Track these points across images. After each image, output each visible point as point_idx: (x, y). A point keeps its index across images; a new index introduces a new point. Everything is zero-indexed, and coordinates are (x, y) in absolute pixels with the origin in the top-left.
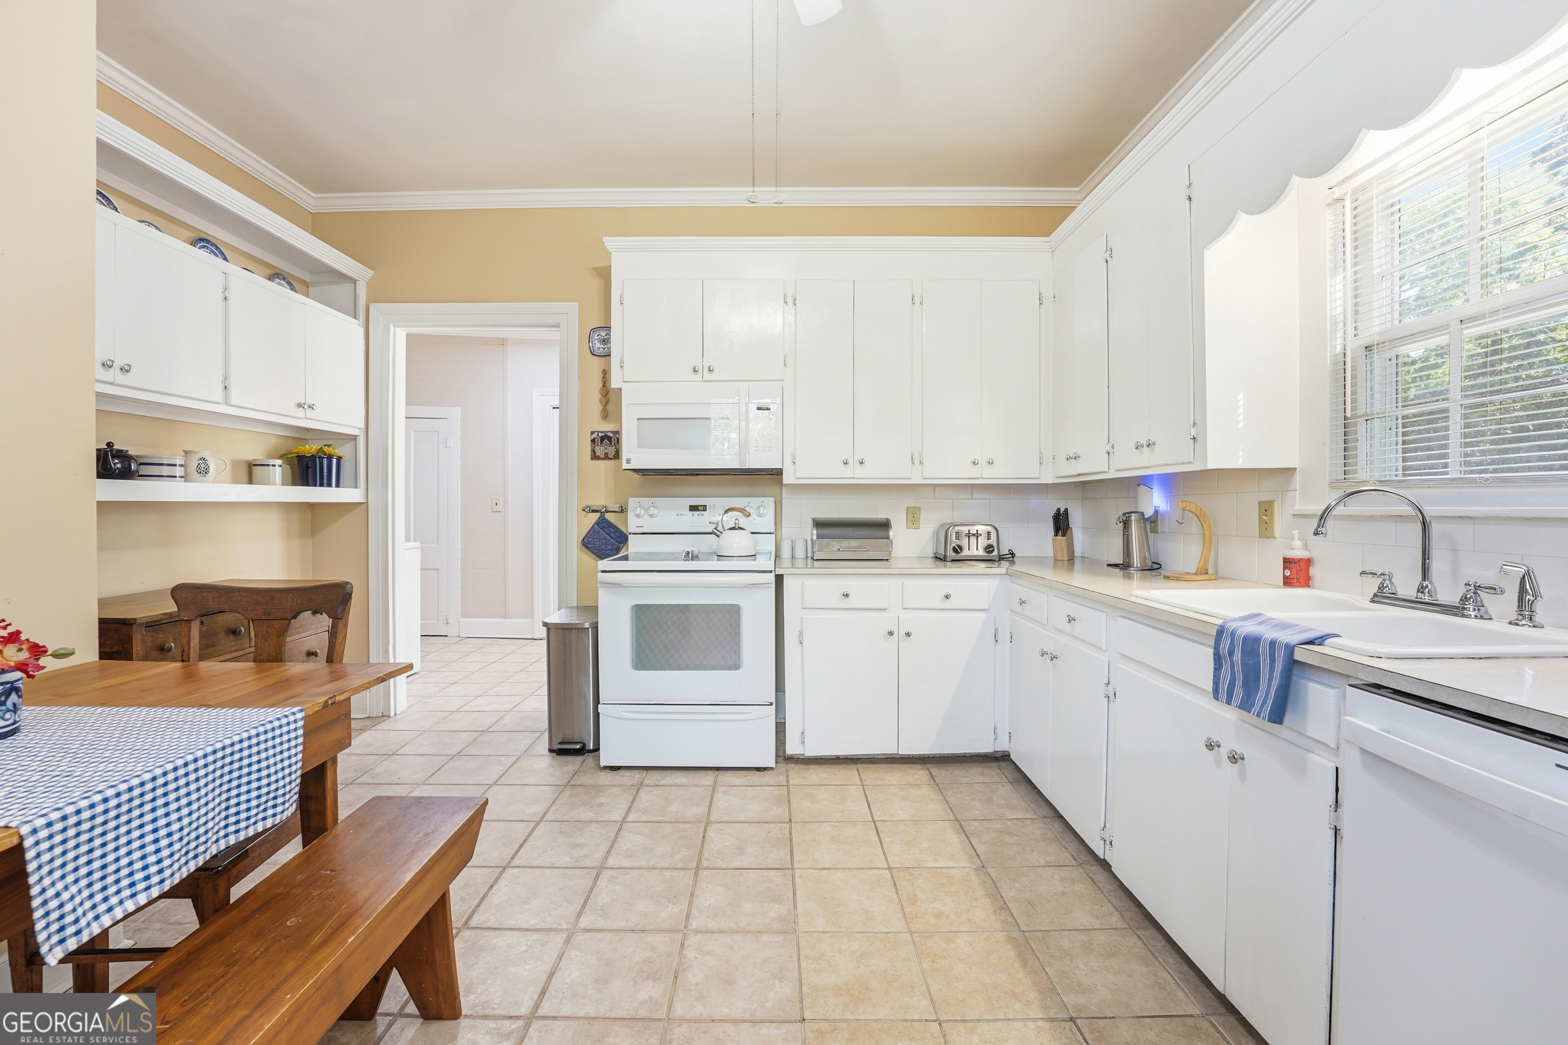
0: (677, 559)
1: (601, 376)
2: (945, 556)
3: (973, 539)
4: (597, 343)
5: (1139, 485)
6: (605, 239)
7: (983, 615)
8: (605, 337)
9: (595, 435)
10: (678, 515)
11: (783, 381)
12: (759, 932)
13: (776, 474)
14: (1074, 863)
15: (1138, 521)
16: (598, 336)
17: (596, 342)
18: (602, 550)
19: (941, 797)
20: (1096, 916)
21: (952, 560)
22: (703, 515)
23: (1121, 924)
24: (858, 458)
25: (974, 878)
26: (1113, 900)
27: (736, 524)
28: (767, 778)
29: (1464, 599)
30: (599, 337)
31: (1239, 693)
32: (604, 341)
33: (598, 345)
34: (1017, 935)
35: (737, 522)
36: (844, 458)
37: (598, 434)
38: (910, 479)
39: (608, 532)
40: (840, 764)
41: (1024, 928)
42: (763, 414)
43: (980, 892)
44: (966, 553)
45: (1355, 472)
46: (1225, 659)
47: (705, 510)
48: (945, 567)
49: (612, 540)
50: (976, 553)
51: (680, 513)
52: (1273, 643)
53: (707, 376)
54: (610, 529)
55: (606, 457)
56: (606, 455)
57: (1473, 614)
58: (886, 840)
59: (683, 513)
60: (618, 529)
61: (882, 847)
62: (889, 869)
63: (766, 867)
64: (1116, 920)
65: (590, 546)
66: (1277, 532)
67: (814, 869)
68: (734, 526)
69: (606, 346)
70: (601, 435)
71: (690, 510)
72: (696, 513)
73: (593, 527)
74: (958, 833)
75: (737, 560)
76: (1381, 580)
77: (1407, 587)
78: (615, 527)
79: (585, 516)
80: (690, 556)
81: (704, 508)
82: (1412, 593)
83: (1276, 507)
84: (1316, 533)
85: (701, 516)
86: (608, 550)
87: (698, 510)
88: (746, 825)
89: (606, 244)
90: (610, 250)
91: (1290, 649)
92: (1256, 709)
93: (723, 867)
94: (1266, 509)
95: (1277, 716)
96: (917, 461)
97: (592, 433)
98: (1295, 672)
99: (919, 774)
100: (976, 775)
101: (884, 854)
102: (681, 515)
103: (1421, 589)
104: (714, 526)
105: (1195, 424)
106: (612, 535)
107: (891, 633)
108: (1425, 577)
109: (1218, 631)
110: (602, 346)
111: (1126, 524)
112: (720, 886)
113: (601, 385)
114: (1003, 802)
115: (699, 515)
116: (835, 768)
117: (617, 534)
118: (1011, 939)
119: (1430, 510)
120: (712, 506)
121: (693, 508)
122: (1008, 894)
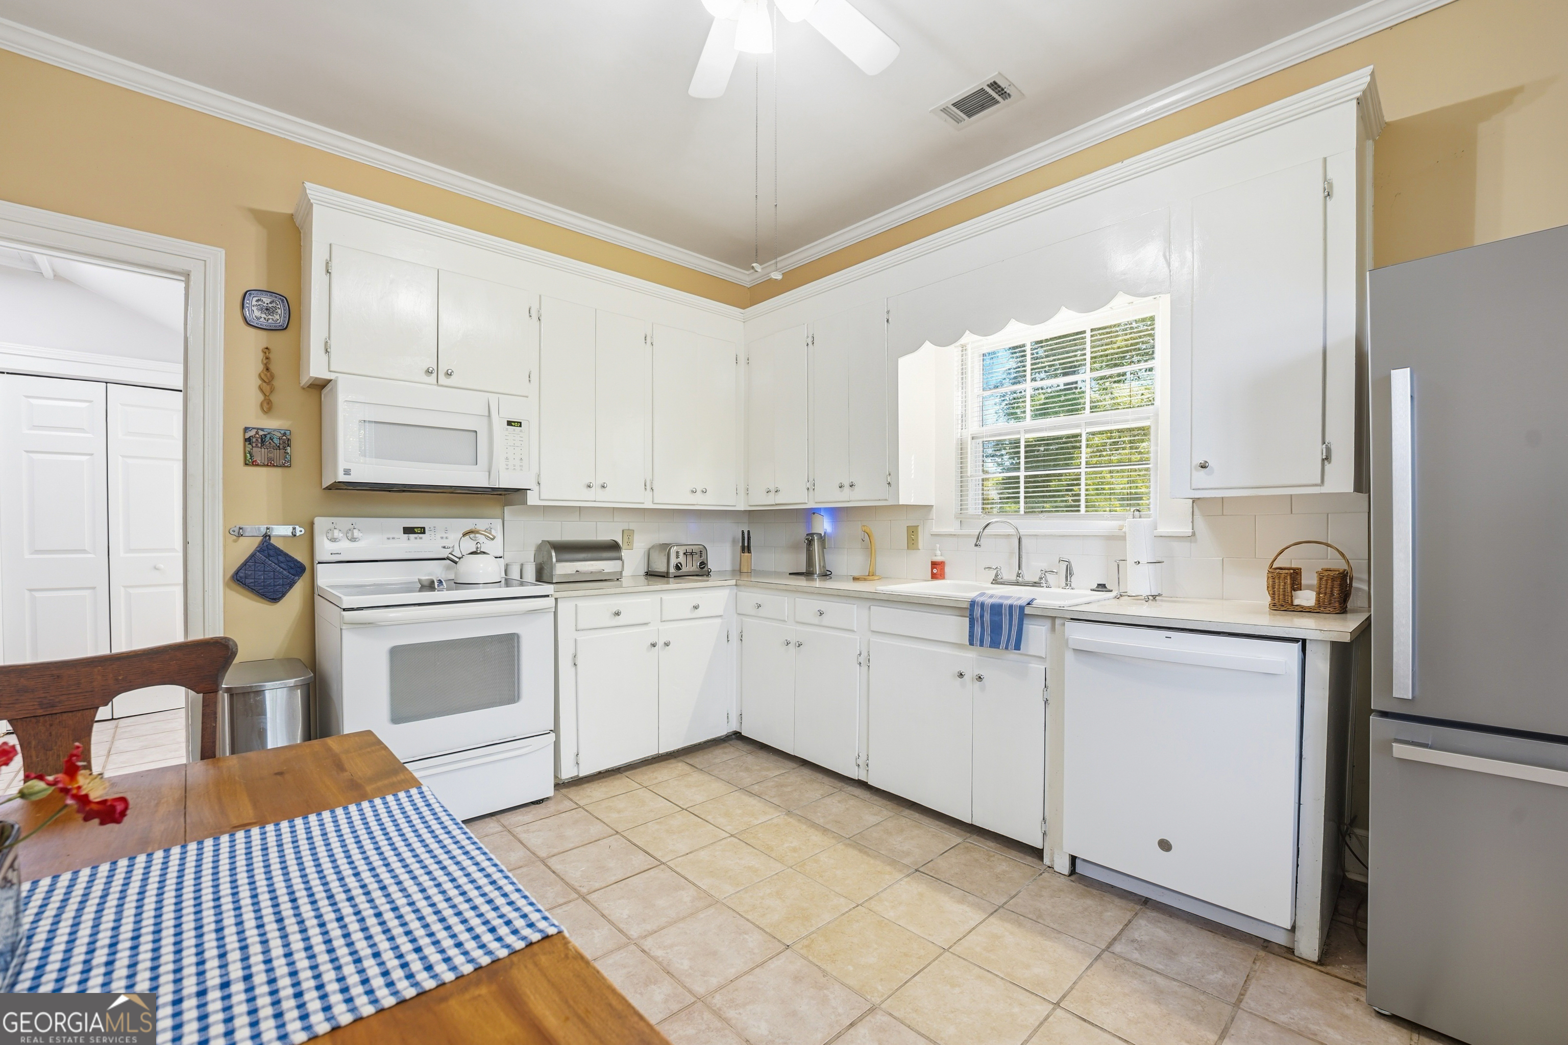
0: (410, 590)
1: (261, 356)
2: (668, 573)
3: (689, 558)
4: (256, 311)
5: (814, 513)
6: (308, 185)
7: (719, 620)
8: (270, 305)
9: (253, 433)
10: (388, 539)
11: (527, 397)
12: (692, 914)
13: (520, 493)
14: (836, 790)
15: (818, 539)
16: (257, 301)
17: (254, 308)
18: (269, 585)
19: (713, 778)
20: (875, 815)
21: (675, 577)
22: (421, 538)
23: (892, 814)
24: (600, 482)
25: (790, 820)
26: (875, 802)
27: (477, 548)
28: (550, 807)
29: (1041, 578)
30: (260, 303)
31: (987, 639)
32: (267, 309)
33: (257, 313)
34: (848, 842)
35: (479, 546)
36: (587, 482)
37: (257, 433)
38: (643, 503)
39: (276, 562)
40: (603, 777)
41: (848, 837)
42: (514, 430)
43: (804, 827)
44: (684, 569)
45: (967, 509)
46: (977, 621)
47: (424, 533)
48: (668, 583)
49: (285, 572)
50: (692, 569)
51: (391, 536)
52: (1011, 607)
53: (443, 379)
54: (280, 557)
55: (270, 464)
56: (270, 459)
57: (1044, 585)
58: (709, 818)
59: (396, 536)
60: (290, 557)
61: (711, 824)
62: (732, 836)
63: (639, 871)
64: (886, 813)
65: (248, 581)
66: (920, 546)
67: (680, 857)
68: (475, 550)
69: (270, 317)
70: (261, 433)
71: (404, 533)
72: (412, 536)
73: (253, 556)
74: (750, 796)
75: (483, 588)
76: (996, 571)
77: (1009, 574)
78: (286, 555)
79: (235, 541)
80: (430, 586)
81: (423, 531)
82: (1013, 578)
83: (920, 529)
84: (976, 545)
85: (418, 540)
86: (279, 585)
87: (415, 533)
88: (582, 849)
89: (308, 191)
90: (312, 201)
91: (1022, 608)
92: (1003, 644)
93: (603, 886)
94: (912, 532)
95: (1017, 647)
96: (648, 487)
97: (246, 429)
98: (1025, 622)
99: (678, 767)
100: (721, 756)
101: (718, 828)
102: (393, 538)
103: (1018, 575)
104: (450, 550)
105: (890, 475)
106: (282, 565)
107: (654, 645)
108: (1019, 569)
109: (971, 604)
110: (263, 316)
111: (810, 543)
112: (619, 899)
113: (261, 367)
114: (758, 768)
115: (416, 538)
116: (606, 781)
117: (290, 564)
118: (847, 845)
119: (1022, 532)
120: (432, 528)
121: (408, 531)
122: (821, 821)
